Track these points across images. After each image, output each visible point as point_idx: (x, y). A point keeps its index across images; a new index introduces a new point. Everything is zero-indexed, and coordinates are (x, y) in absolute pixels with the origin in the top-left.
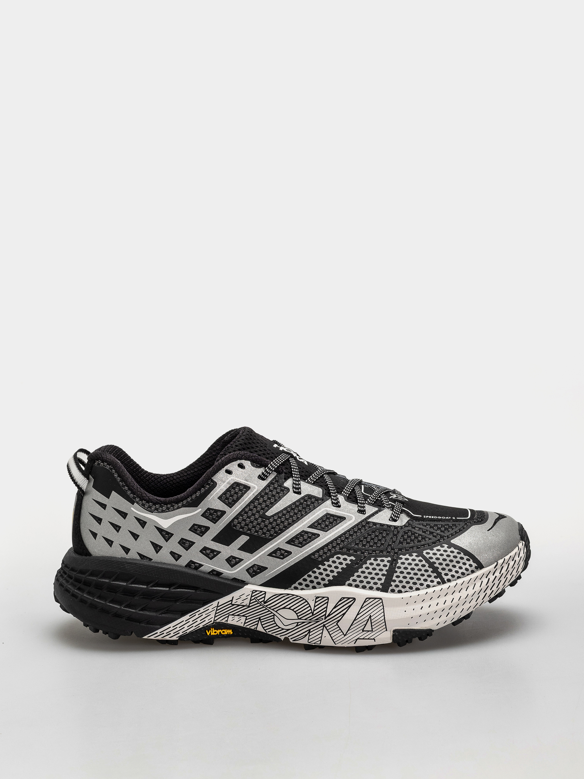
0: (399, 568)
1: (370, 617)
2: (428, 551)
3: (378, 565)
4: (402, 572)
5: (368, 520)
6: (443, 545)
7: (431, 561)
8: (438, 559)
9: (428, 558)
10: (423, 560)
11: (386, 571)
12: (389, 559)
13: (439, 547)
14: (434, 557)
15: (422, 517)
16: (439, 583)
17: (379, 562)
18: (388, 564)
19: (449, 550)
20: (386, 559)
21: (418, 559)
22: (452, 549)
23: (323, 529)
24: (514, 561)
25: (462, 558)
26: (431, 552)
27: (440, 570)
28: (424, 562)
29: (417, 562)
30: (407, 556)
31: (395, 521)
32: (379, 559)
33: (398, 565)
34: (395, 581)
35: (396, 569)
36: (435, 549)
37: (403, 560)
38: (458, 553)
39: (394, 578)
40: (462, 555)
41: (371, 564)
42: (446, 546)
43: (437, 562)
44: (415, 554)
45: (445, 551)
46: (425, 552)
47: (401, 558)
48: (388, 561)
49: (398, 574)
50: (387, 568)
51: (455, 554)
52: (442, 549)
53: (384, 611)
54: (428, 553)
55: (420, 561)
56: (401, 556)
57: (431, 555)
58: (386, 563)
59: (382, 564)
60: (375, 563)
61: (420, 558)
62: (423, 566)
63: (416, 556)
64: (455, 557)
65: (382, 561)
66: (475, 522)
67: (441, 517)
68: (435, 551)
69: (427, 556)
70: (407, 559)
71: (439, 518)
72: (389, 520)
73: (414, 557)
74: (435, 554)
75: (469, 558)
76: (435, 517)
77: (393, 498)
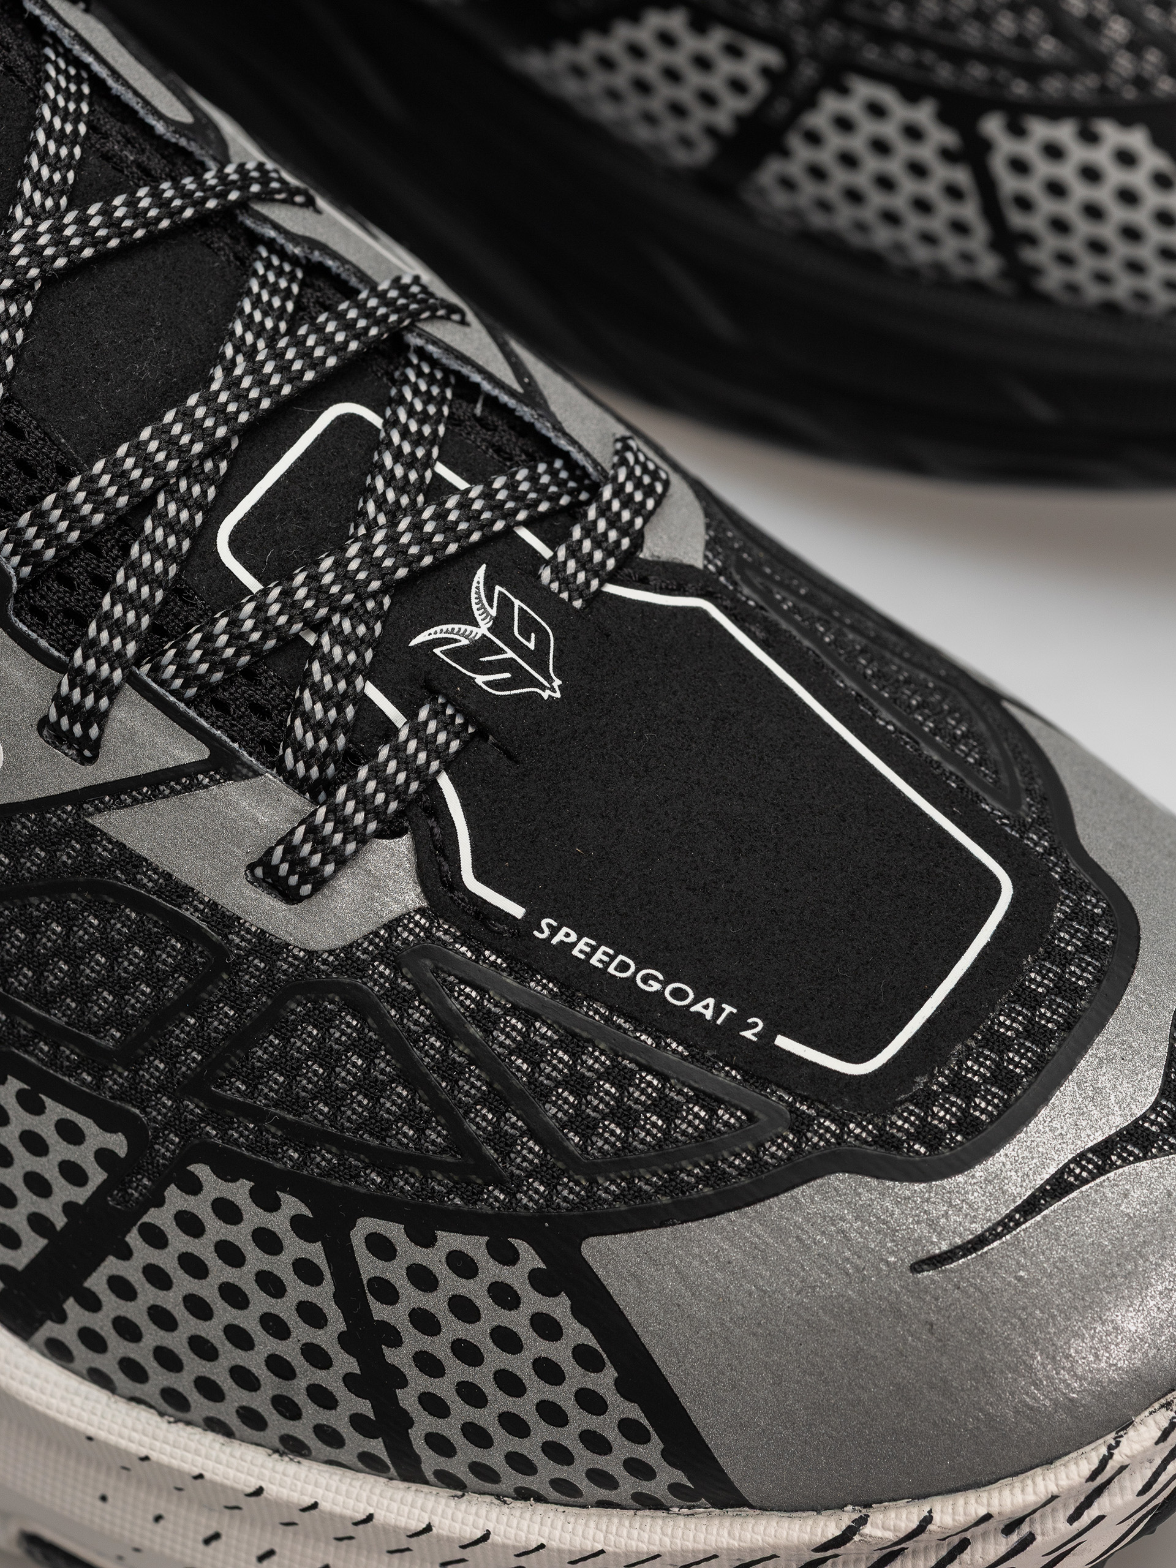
0: (156, 1238)
2: (394, 1231)
3: (34, 1143)
4: (157, 1277)
5: (99, 811)
6: (517, 1243)
7: (378, 1310)
8: (425, 1322)
9: (365, 1279)
10: (327, 1272)
11: (69, 1208)
12: (118, 1143)
13: (475, 1246)
14: (411, 1297)
15: (524, 928)
16: (370, 1464)
17: (45, 1126)
18: (97, 1176)
19: (533, 1301)
20: (96, 1137)
21: (295, 1247)
22: (560, 1307)
24: (1015, 1538)
25: (591, 1402)
26: (409, 1252)
27: (407, 1399)
28: (323, 1295)
29: (281, 1266)
30: (240, 1192)
31: (291, 896)
32: (55, 1110)
33: (152, 1216)
34: (92, 1303)
35: (133, 1238)
36: (449, 1241)
37: (200, 1206)
38: (585, 1357)
39: (97, 1282)
40: (605, 1381)
42: (530, 1259)
43: (413, 1341)
44: (291, 1205)
45: (504, 1295)
46: (365, 1226)
47: (193, 1187)
48: (104, 1157)
49: (131, 1269)
50: (81, 1195)
51: (560, 1353)
52: (491, 1270)
54: (382, 1248)
55: (307, 1272)
56: (202, 1171)
57: (395, 1273)
58: (83, 1156)
59: (60, 1149)
60: (20, 1119)
61: (315, 1252)
62: (311, 1314)
63: (297, 1223)
64: (549, 1371)
65: (70, 1133)
66: (884, 1140)
67: (665, 984)
68: (434, 1259)
69: (369, 1266)
70: (227, 1211)
71: (645, 980)
72: (251, 867)
73: (279, 1222)
74: (422, 1278)
75: (645, 1422)
76: (621, 957)
77: (437, 651)
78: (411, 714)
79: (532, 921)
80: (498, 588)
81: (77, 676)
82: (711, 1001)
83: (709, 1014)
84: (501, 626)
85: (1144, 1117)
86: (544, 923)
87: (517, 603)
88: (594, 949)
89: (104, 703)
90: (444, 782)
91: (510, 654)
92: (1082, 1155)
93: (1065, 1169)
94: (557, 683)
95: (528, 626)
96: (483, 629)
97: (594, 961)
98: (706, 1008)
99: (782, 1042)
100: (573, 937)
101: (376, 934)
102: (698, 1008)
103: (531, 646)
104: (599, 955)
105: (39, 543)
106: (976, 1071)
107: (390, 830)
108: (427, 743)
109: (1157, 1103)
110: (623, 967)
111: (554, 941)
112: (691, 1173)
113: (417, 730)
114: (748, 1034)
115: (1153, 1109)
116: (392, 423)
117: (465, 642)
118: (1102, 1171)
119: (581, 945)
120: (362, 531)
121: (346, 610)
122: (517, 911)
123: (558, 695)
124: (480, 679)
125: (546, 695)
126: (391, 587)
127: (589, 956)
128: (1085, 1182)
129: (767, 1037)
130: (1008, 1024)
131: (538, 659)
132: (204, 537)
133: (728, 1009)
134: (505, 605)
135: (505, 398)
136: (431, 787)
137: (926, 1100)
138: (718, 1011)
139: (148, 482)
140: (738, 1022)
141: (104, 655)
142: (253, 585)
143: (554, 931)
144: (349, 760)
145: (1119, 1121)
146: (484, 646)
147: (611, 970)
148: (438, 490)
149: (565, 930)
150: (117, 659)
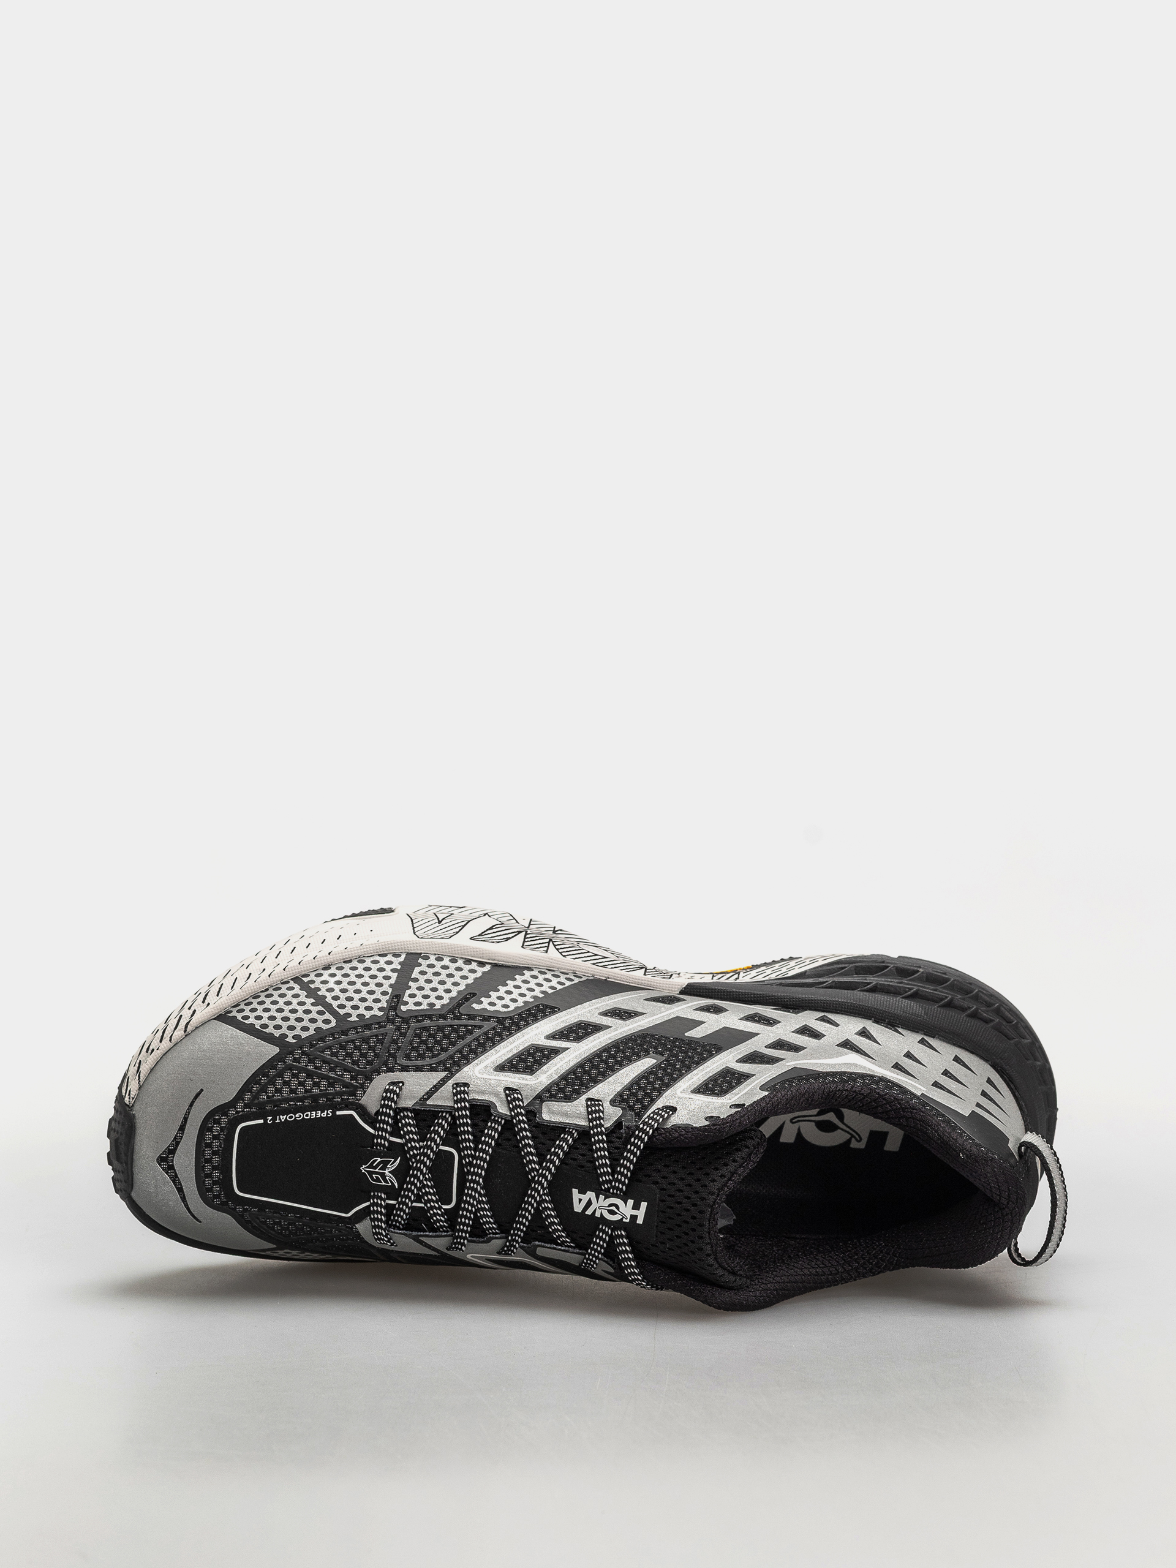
0: (384, 993)
1: (440, 922)
2: (325, 1027)
3: (426, 997)
4: (379, 985)
5: (446, 1075)
6: (295, 1041)
7: (320, 1008)
8: (307, 1012)
9: (327, 1013)
10: (337, 1009)
11: (410, 988)
12: (404, 1008)
13: (304, 1035)
14: (314, 1015)
15: (335, 1108)
17: (425, 1002)
18: (406, 998)
19: (284, 1030)
20: (411, 1007)
21: (348, 1010)
22: (277, 1033)
23: (538, 1049)
25: (259, 1018)
26: (320, 1024)
28: (335, 1004)
29: (349, 1004)
30: (368, 1014)
31: (391, 1084)
32: (424, 1006)
33: (387, 997)
34: (393, 971)
35: (390, 990)
36: (312, 1032)
37: (376, 1006)
38: (265, 1026)
39: (394, 976)
40: (258, 1024)
41: (439, 998)
42: (290, 1039)
43: (308, 1006)
44: (354, 1018)
45: (292, 1028)
46: (333, 1024)
47: (380, 1009)
48: (406, 1003)
49: (387, 983)
50: (408, 992)
51: (271, 1024)
52: (298, 1031)
53: (413, 929)
54: (327, 1022)
55: (342, 1006)
56: (380, 1014)
57: (320, 1018)
58: (411, 1001)
59: (419, 999)
60: (432, 1000)
61: (342, 1012)
62: (336, 998)
63: (350, 1015)
64: (272, 1018)
65: (418, 1004)
66: (226, 1114)
67: (295, 1118)
68: (312, 1027)
69: (327, 1016)
70: (369, 1008)
71: (300, 1116)
72: (403, 1085)
73: (355, 1013)
74: (313, 1021)
75: (244, 1021)
76: (309, 1117)
77: (393, 1160)
78: (390, 1142)
79: (334, 1113)
80: (390, 1184)
81: (464, 1100)
82: (283, 1120)
83: (281, 1117)
84: (383, 1175)
85: (173, 1157)
86: (331, 1114)
87: (384, 1184)
88: (316, 1115)
89: (455, 1098)
90: (372, 1131)
91: (377, 1170)
92: (181, 1139)
93: (183, 1134)
94: (363, 1171)
95: (378, 1180)
96: (387, 1172)
97: (314, 1112)
98: (283, 1118)
99: (262, 1121)
100: (322, 1115)
101: (367, 1088)
102: (285, 1117)
103: (374, 1175)
104: (314, 1115)
105: (493, 1125)
106: (216, 1143)
107: (378, 1113)
108: (381, 1137)
109: (173, 1162)
110: (307, 1115)
111: (326, 1111)
112: (264, 1080)
113: (385, 1139)
114: (270, 1118)
115: (173, 1160)
116: (440, 1208)
117: (388, 1166)
118: (175, 1138)
119: (319, 1114)
120: (427, 1176)
121: (418, 1154)
122: (338, 1113)
123: (361, 1168)
124: (379, 1160)
125: (364, 1166)
126: (411, 1167)
127: (316, 1113)
128: (177, 1134)
129: (266, 1120)
130: (216, 1159)
131: (371, 1173)
132: (459, 1151)
133: (278, 1121)
134: (386, 1181)
135: (422, 1233)
136: (374, 1128)
137: (222, 1129)
138: (280, 1119)
139: (477, 1154)
140: (274, 1119)
141: (461, 1109)
142: (441, 1147)
143: (327, 1114)
144: (396, 1121)
145: (178, 1152)
146: (383, 1168)
147: (309, 1113)
148: (418, 1200)
149: (325, 1116)
150: (458, 1109)
